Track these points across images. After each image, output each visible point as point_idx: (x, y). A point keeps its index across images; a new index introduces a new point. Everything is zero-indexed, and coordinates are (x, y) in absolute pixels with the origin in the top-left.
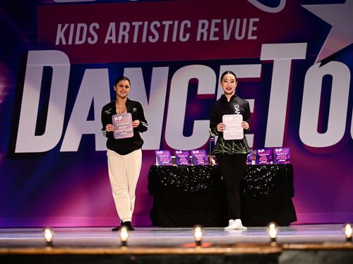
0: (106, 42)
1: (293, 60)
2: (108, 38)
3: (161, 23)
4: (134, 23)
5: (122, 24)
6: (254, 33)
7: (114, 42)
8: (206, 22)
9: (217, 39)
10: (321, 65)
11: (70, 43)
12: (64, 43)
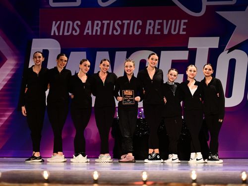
0: (85, 34)
1: (210, 49)
2: (86, 31)
3: (122, 22)
4: (104, 22)
5: (96, 22)
6: (184, 30)
7: (90, 34)
8: (152, 22)
9: (159, 33)
10: (228, 52)
11: (61, 34)
12: (57, 34)
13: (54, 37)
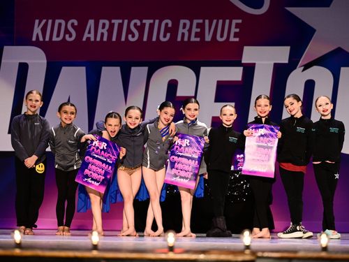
0: (84, 39)
1: (275, 64)
2: (86, 35)
3: (141, 21)
4: (113, 21)
5: (101, 22)
6: (236, 35)
7: (92, 39)
8: (188, 22)
9: (198, 39)
10: (304, 70)
11: (47, 39)
12: (41, 39)
13: (37, 44)
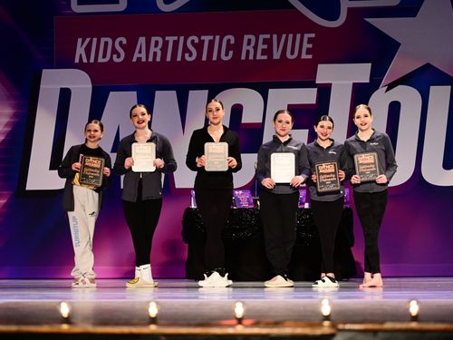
0: (134, 60)
1: (354, 84)
2: (136, 55)
4: (167, 38)
5: (154, 39)
6: (309, 52)
7: (144, 60)
8: (253, 38)
9: (265, 57)
10: (387, 90)
11: (92, 60)
12: (85, 60)
13: (81, 66)
